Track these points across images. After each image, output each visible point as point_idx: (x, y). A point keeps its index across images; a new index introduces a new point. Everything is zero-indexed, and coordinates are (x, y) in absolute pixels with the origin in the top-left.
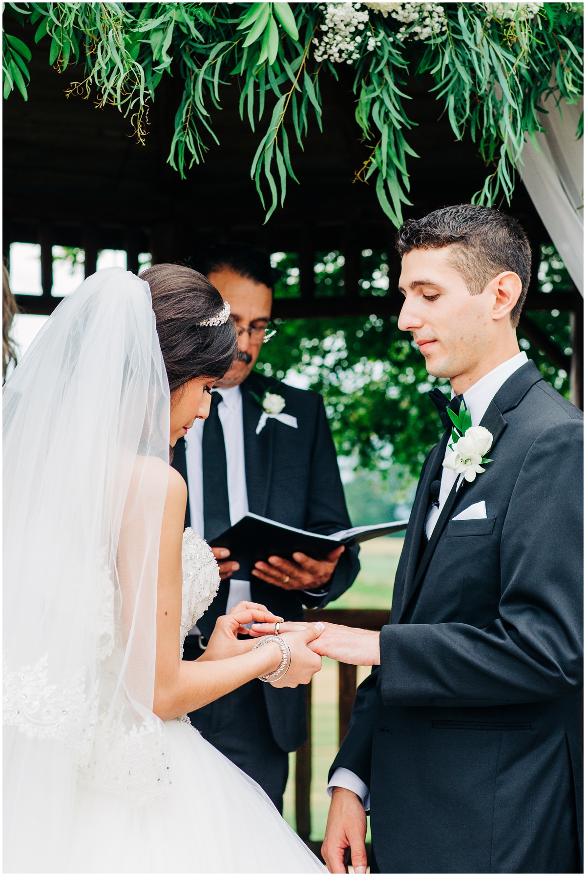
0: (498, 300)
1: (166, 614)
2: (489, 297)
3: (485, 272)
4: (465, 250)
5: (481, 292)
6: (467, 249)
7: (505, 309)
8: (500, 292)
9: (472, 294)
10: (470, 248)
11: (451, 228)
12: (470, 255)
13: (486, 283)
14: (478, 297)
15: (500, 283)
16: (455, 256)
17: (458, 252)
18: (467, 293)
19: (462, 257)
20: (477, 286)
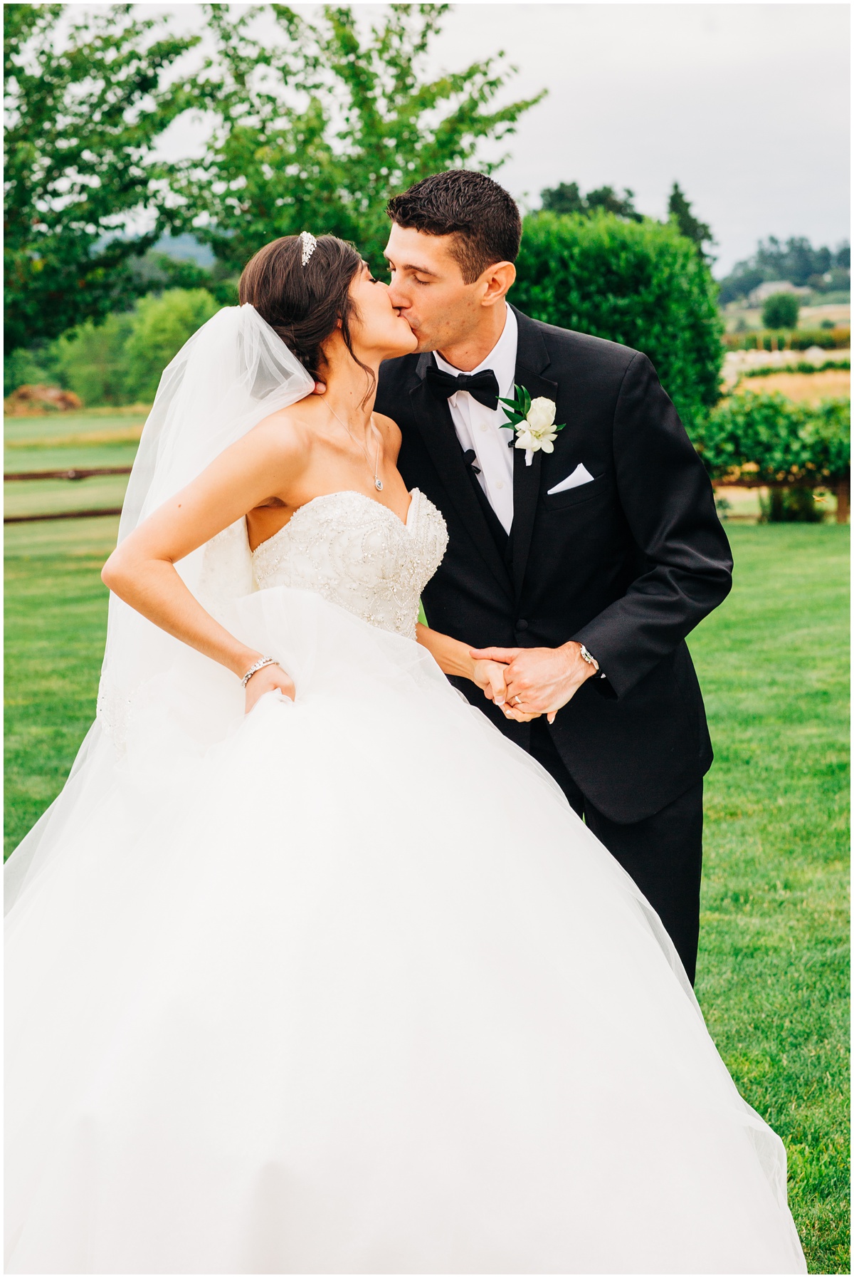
0: (490, 286)
1: (180, 506)
2: (482, 285)
3: (482, 261)
4: (466, 239)
5: (476, 280)
6: (469, 237)
7: (495, 296)
8: (494, 280)
9: (467, 283)
10: (471, 236)
11: (454, 213)
12: (471, 244)
13: (481, 272)
14: (472, 286)
15: (496, 273)
16: (456, 245)
17: (459, 240)
18: (461, 282)
19: (463, 246)
20: (471, 274)
